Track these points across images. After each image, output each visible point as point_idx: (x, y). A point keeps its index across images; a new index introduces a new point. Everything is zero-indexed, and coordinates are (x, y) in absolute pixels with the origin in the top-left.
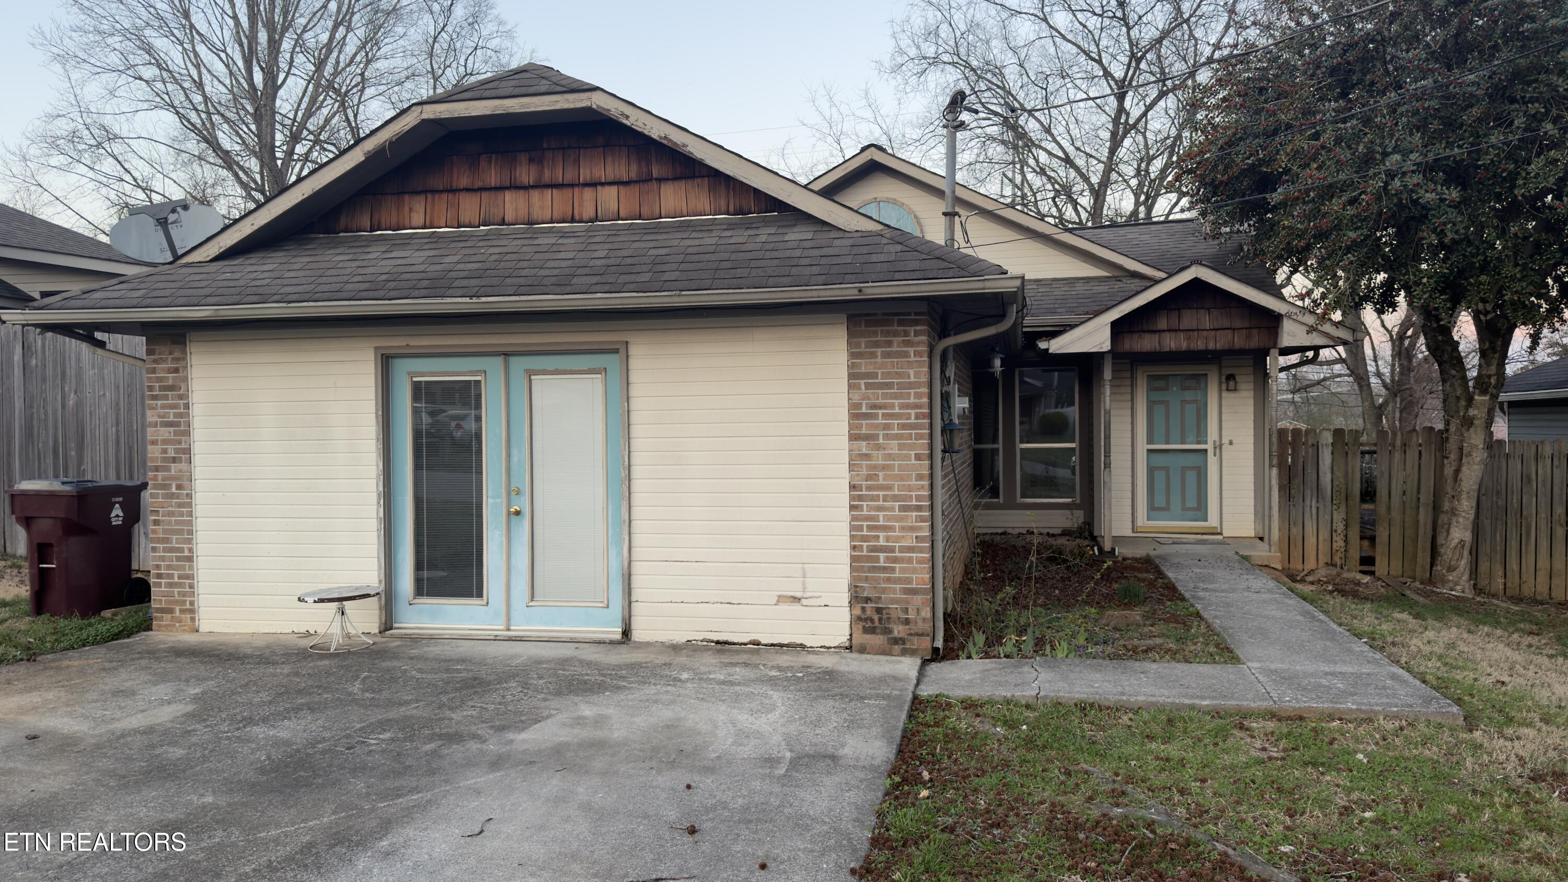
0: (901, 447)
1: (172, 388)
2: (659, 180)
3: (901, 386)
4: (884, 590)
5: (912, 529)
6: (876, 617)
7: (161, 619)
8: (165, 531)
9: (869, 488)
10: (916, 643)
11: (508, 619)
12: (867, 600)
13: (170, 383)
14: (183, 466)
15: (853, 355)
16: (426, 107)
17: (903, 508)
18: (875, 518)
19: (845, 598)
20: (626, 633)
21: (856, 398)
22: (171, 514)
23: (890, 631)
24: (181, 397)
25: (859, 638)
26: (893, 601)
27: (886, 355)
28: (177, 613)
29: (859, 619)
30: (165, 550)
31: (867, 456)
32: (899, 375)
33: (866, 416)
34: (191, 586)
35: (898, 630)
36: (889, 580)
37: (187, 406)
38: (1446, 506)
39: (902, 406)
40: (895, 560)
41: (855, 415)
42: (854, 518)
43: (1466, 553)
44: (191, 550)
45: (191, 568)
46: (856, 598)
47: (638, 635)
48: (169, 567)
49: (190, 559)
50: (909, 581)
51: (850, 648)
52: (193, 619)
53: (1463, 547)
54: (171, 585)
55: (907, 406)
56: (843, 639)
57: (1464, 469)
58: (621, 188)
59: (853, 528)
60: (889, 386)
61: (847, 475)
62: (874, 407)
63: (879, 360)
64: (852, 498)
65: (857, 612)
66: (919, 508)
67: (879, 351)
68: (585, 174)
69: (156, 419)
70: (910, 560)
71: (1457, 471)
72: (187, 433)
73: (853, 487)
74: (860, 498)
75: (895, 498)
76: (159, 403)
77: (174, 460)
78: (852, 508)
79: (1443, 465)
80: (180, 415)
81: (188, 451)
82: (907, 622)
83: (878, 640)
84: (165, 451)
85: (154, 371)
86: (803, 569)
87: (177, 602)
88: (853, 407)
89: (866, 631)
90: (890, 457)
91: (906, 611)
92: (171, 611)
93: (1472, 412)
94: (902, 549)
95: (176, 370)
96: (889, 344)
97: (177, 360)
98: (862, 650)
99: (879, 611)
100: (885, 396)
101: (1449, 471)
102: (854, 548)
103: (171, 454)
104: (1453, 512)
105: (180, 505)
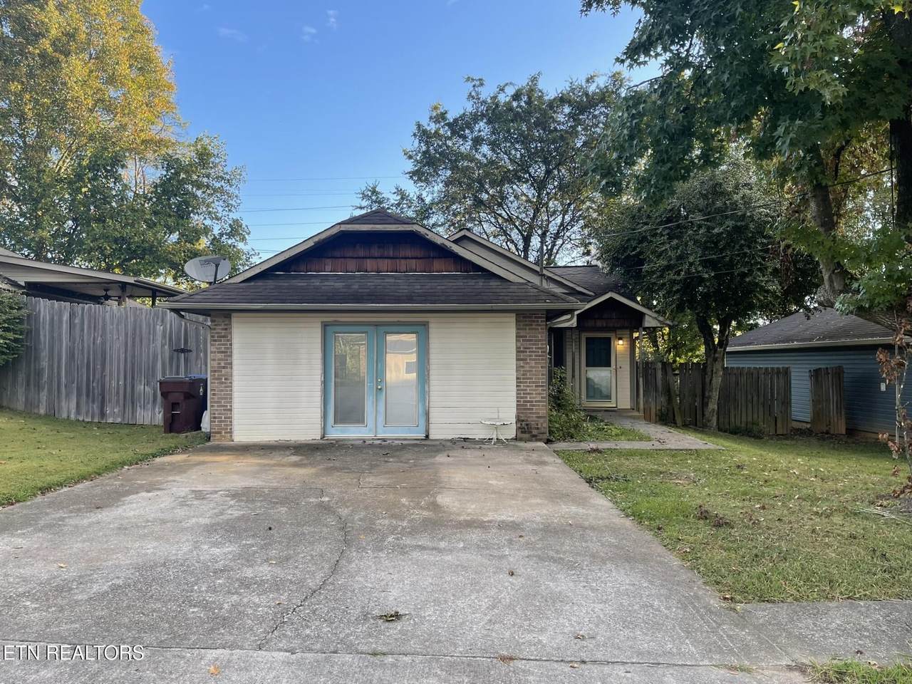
0: (536, 363)
1: (224, 337)
2: (433, 258)
3: (536, 341)
4: (529, 417)
5: (540, 394)
6: (526, 427)
7: (215, 436)
8: (218, 398)
9: (523, 379)
10: (541, 436)
11: (376, 432)
12: (523, 421)
13: (223, 334)
14: (229, 370)
15: (518, 329)
16: (342, 226)
17: (536, 386)
18: (526, 390)
19: (514, 421)
20: (427, 436)
21: (519, 345)
22: (222, 391)
23: (531, 432)
24: (228, 340)
25: (520, 435)
26: (532, 421)
27: (529, 329)
28: (223, 434)
29: (520, 428)
30: (218, 406)
31: (523, 367)
32: (535, 337)
33: (523, 352)
34: (231, 422)
35: (535, 432)
36: (530, 413)
37: (231, 345)
38: (707, 394)
39: (536, 348)
40: (534, 406)
41: (518, 351)
42: (518, 390)
43: (715, 413)
44: (231, 406)
45: (231, 414)
46: (519, 420)
47: (431, 437)
48: (219, 414)
49: (231, 410)
50: (539, 413)
51: (516, 439)
52: (231, 436)
53: (714, 412)
54: (221, 422)
55: (538, 348)
56: (514, 436)
57: (714, 379)
58: (417, 260)
59: (517, 394)
60: (531, 340)
61: (515, 374)
62: (525, 348)
63: (527, 331)
64: (517, 382)
65: (519, 425)
66: (542, 386)
67: (527, 327)
68: (402, 254)
69: (214, 350)
70: (539, 405)
71: (711, 380)
72: (231, 356)
73: (517, 378)
74: (520, 382)
75: (533, 382)
76: (217, 343)
77: (224, 368)
78: (517, 386)
79: (705, 378)
80: (228, 348)
81: (231, 364)
82: (538, 428)
83: (526, 436)
84: (219, 364)
85: (215, 329)
86: (498, 410)
87: (223, 429)
88: (518, 348)
89: (522, 432)
90: (532, 367)
91: (537, 424)
92: (220, 433)
93: (717, 355)
94: (536, 401)
95: (226, 329)
96: (531, 325)
97: (226, 325)
98: (521, 440)
99: (527, 425)
100: (530, 344)
101: (707, 380)
102: (518, 401)
103: (223, 365)
104: (709, 397)
105: (226, 387)
